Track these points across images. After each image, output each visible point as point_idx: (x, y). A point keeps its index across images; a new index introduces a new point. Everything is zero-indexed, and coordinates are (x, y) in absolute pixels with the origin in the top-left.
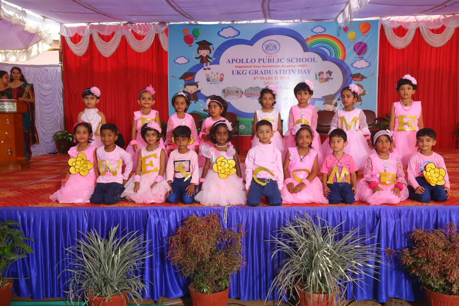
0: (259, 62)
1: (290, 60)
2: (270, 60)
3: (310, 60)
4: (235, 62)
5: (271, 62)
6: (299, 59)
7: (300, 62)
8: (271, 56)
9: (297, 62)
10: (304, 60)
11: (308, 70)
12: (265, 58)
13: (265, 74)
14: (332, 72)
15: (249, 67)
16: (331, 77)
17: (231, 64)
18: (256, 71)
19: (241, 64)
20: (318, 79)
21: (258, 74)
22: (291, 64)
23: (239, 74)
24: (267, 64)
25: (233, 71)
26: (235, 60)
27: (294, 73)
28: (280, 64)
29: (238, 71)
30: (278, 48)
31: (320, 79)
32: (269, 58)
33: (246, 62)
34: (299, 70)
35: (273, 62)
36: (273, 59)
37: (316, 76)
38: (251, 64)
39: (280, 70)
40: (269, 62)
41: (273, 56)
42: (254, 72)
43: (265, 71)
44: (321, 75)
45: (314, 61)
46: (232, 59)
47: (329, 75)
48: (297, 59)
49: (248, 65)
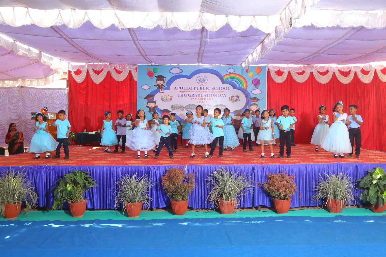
0: (195, 89)
1: (214, 88)
2: (201, 88)
3: (226, 88)
4: (179, 89)
5: (202, 89)
6: (219, 88)
7: (220, 89)
8: (202, 86)
9: (218, 89)
10: (222, 88)
11: (225, 95)
12: (198, 86)
13: (198, 96)
14: (239, 96)
15: (188, 92)
16: (239, 99)
17: (177, 90)
18: (193, 95)
19: (183, 90)
20: (231, 100)
21: (194, 96)
22: (214, 90)
23: (182, 96)
24: (199, 90)
25: (178, 94)
26: (179, 88)
27: (216, 96)
28: (207, 91)
29: (181, 94)
30: (206, 81)
31: (232, 100)
32: (201, 87)
33: (186, 89)
34: (219, 95)
35: (203, 89)
36: (203, 87)
37: (230, 98)
38: (189, 90)
39: (208, 94)
40: (200, 89)
41: (203, 86)
42: (191, 95)
43: (198, 94)
44: (233, 98)
45: (228, 89)
46: (178, 87)
47: (237, 98)
48: (218, 87)
49: (188, 90)
